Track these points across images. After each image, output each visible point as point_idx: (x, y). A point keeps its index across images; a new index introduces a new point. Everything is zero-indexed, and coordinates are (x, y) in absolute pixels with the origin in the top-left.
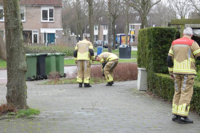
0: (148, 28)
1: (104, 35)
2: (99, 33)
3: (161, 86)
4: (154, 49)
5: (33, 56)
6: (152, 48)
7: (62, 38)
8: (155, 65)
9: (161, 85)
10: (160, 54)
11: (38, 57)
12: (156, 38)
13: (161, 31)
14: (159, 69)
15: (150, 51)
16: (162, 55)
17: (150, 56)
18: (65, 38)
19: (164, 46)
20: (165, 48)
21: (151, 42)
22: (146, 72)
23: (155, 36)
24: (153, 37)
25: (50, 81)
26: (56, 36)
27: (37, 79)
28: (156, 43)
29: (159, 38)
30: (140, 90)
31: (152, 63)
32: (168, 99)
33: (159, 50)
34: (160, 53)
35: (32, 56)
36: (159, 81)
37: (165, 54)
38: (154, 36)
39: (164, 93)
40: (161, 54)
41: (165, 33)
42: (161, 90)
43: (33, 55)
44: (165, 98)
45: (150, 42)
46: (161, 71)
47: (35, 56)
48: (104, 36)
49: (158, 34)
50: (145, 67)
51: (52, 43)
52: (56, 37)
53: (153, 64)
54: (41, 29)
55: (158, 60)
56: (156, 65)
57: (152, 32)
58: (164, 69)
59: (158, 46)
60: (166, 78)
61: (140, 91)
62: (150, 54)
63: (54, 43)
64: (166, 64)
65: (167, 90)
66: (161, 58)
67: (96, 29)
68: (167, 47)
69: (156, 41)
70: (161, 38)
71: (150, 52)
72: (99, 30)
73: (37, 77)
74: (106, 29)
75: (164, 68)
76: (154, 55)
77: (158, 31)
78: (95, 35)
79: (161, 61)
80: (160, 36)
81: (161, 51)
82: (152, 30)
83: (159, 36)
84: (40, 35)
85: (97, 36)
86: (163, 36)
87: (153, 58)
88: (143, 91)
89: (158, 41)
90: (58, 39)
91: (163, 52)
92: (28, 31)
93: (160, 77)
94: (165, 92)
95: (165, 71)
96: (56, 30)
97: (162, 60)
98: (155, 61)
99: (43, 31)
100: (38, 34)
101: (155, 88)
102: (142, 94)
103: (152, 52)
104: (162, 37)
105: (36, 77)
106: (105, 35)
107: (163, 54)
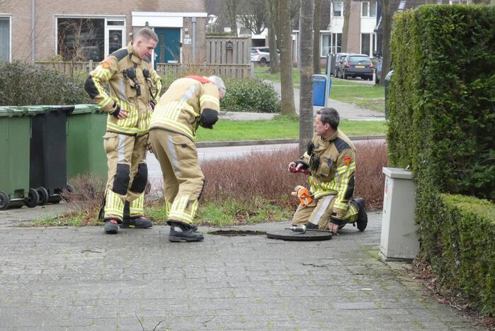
0: (417, 9)
1: (363, 35)
2: (346, 28)
3: (458, 248)
4: (436, 95)
5: (16, 117)
6: (431, 90)
7: (205, 46)
8: (442, 159)
9: (457, 243)
10: (460, 116)
11: (37, 120)
12: (447, 51)
13: (465, 20)
14: (455, 178)
15: (421, 103)
16: (471, 120)
17: (424, 121)
18: (213, 44)
19: (477, 84)
20: (481, 92)
21: (426, 64)
22: (411, 184)
23: (443, 42)
24: (435, 47)
25: (70, 211)
26: (184, 37)
27: (30, 203)
28: (444, 69)
29: (459, 52)
30: (390, 259)
31: (429, 151)
32: (481, 305)
33: (457, 98)
34: (460, 110)
35: (11, 115)
36: (452, 228)
37: (483, 116)
38: (438, 41)
39: (467, 278)
40: (466, 115)
41: (484, 31)
42: (458, 262)
43: (15, 110)
44: (471, 298)
45: (424, 68)
46: (463, 185)
47: (25, 115)
48: (366, 37)
49: (454, 33)
50: (411, 164)
51: (169, 62)
52: (185, 40)
53: (434, 154)
54: (133, 13)
55: (452, 138)
56: (446, 159)
57: (431, 26)
58: (479, 175)
59: (452, 84)
60: (472, 218)
61: (389, 263)
62: (424, 115)
63: (174, 62)
64: (484, 156)
65: (478, 265)
66: (464, 130)
67: (337, 14)
68: (489, 88)
69: (447, 63)
70: (464, 51)
71: (422, 108)
72: (347, 17)
73: (30, 194)
74: (371, 15)
75: (477, 171)
76: (437, 117)
77: (455, 22)
78: (334, 34)
79: (466, 145)
80: (461, 43)
81: (466, 105)
82: (427, 15)
83: (455, 43)
84: (131, 34)
85: (340, 35)
86: (473, 39)
87: (432, 129)
88: (400, 260)
89: (454, 62)
90: (192, 48)
91: (474, 108)
92: (77, 20)
93: (455, 213)
94: (472, 275)
95: (479, 185)
96: (184, 18)
97: (472, 141)
98: (440, 142)
99: (139, 19)
100: (123, 28)
101: (438, 252)
102: (393, 275)
103: (430, 105)
104: (470, 45)
105: (26, 195)
106: (369, 35)
107: (476, 117)
